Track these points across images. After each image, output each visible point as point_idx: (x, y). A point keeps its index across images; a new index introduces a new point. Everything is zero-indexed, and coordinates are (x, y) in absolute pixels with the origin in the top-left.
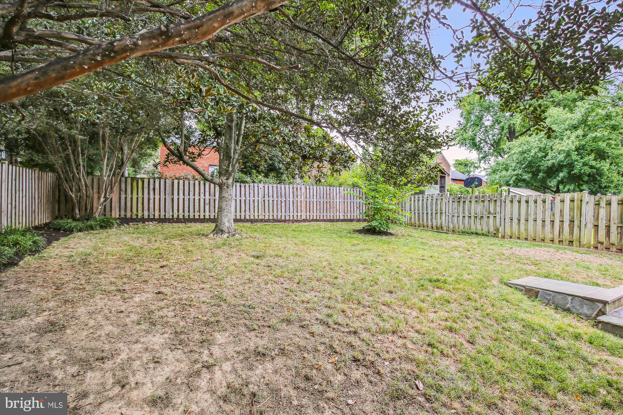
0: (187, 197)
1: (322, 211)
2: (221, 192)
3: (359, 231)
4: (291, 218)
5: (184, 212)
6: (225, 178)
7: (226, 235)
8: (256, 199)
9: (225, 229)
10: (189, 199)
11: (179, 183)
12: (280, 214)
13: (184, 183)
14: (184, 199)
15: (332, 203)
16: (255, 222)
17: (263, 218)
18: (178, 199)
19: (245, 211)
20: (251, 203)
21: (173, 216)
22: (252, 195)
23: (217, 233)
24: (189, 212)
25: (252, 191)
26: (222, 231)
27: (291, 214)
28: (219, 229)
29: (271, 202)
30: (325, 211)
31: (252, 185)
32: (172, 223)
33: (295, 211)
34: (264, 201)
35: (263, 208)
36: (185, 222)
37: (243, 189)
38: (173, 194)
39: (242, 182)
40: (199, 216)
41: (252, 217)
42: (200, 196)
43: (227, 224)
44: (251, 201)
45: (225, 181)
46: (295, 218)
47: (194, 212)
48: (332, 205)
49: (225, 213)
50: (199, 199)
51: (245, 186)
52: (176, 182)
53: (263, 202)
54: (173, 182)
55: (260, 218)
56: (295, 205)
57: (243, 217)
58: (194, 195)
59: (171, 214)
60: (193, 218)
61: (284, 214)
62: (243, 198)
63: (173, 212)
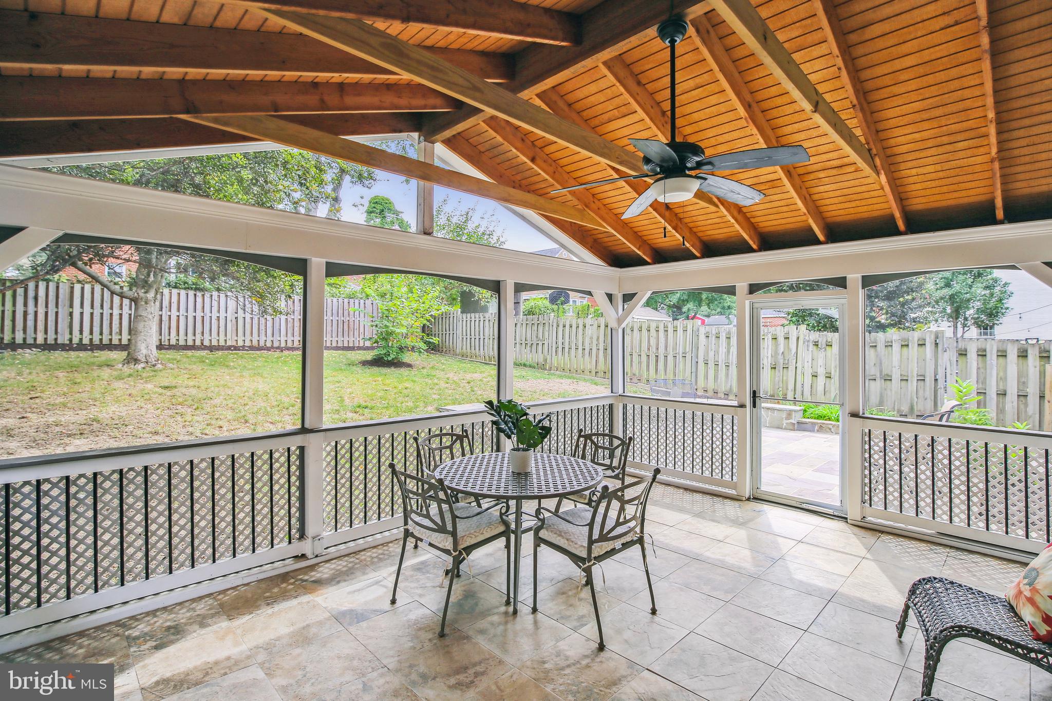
0: (97, 312)
1: (334, 334)
2: (136, 309)
3: (365, 363)
4: (283, 345)
5: (91, 333)
6: (143, 291)
7: (142, 365)
8: (222, 315)
9: (141, 357)
10: (102, 314)
11: (83, 289)
12: (263, 338)
13: (93, 289)
14: (92, 314)
15: (351, 323)
16: (218, 350)
17: (234, 344)
18: (82, 314)
19: (203, 333)
20: (214, 321)
21: (71, 340)
22: (215, 309)
23: (128, 363)
24: (101, 334)
25: (215, 304)
26: (136, 361)
27: (283, 339)
28: (132, 358)
29: (248, 320)
30: (340, 334)
31: (215, 294)
32: (68, 350)
33: (289, 334)
34: (236, 318)
35: (234, 328)
36: (92, 350)
37: (199, 300)
38: (71, 306)
39: (196, 289)
40: (120, 340)
41: (214, 343)
42: (121, 309)
43: (144, 351)
44: (214, 318)
45: (142, 295)
46: (290, 345)
47: (111, 334)
48: (351, 326)
49: (141, 337)
50: (121, 315)
51: (203, 296)
52: (78, 287)
53: (234, 320)
54: (72, 288)
55: (229, 343)
56: (290, 325)
57: (198, 343)
58: (112, 308)
59: (67, 336)
60: (108, 343)
61: (270, 338)
62: (199, 314)
63: (71, 333)
